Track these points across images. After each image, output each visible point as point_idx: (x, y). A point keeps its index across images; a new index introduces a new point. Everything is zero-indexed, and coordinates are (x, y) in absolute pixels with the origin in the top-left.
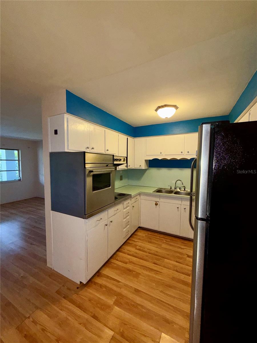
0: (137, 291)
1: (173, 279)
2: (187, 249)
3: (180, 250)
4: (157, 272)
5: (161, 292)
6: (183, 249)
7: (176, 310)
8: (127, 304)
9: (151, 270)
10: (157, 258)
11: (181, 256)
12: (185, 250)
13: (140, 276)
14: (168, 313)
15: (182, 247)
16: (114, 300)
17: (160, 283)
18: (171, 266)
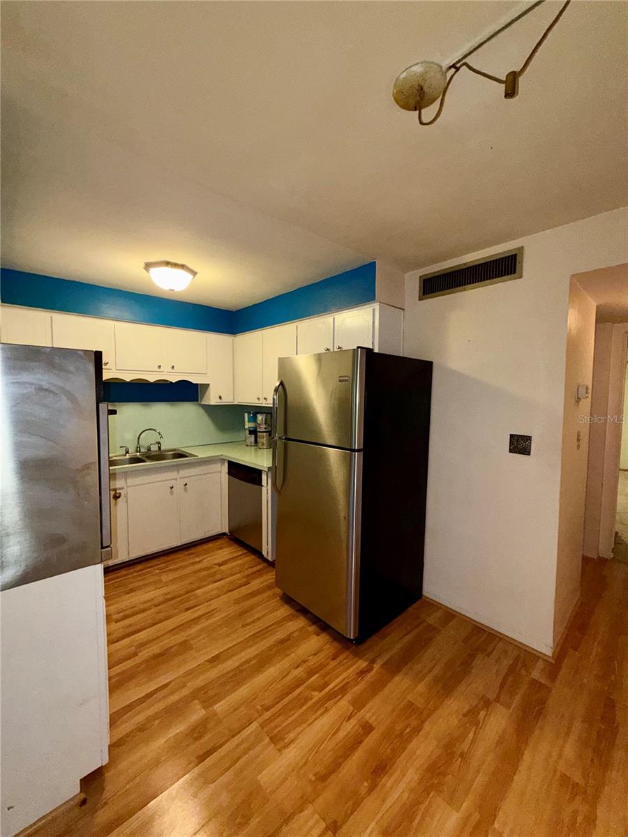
0: (215, 660)
1: (237, 601)
2: (205, 559)
3: (198, 566)
4: (208, 615)
5: (244, 626)
6: (199, 562)
7: (280, 623)
8: (224, 684)
9: (196, 620)
10: (181, 601)
11: (209, 572)
12: (205, 560)
13: (192, 642)
14: (277, 633)
15: (197, 560)
16: (199, 707)
17: (228, 622)
18: (215, 592)
